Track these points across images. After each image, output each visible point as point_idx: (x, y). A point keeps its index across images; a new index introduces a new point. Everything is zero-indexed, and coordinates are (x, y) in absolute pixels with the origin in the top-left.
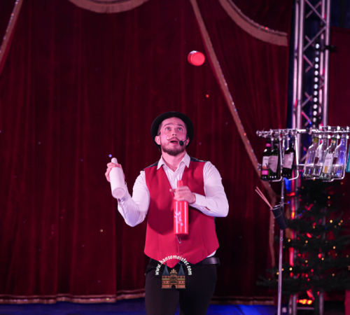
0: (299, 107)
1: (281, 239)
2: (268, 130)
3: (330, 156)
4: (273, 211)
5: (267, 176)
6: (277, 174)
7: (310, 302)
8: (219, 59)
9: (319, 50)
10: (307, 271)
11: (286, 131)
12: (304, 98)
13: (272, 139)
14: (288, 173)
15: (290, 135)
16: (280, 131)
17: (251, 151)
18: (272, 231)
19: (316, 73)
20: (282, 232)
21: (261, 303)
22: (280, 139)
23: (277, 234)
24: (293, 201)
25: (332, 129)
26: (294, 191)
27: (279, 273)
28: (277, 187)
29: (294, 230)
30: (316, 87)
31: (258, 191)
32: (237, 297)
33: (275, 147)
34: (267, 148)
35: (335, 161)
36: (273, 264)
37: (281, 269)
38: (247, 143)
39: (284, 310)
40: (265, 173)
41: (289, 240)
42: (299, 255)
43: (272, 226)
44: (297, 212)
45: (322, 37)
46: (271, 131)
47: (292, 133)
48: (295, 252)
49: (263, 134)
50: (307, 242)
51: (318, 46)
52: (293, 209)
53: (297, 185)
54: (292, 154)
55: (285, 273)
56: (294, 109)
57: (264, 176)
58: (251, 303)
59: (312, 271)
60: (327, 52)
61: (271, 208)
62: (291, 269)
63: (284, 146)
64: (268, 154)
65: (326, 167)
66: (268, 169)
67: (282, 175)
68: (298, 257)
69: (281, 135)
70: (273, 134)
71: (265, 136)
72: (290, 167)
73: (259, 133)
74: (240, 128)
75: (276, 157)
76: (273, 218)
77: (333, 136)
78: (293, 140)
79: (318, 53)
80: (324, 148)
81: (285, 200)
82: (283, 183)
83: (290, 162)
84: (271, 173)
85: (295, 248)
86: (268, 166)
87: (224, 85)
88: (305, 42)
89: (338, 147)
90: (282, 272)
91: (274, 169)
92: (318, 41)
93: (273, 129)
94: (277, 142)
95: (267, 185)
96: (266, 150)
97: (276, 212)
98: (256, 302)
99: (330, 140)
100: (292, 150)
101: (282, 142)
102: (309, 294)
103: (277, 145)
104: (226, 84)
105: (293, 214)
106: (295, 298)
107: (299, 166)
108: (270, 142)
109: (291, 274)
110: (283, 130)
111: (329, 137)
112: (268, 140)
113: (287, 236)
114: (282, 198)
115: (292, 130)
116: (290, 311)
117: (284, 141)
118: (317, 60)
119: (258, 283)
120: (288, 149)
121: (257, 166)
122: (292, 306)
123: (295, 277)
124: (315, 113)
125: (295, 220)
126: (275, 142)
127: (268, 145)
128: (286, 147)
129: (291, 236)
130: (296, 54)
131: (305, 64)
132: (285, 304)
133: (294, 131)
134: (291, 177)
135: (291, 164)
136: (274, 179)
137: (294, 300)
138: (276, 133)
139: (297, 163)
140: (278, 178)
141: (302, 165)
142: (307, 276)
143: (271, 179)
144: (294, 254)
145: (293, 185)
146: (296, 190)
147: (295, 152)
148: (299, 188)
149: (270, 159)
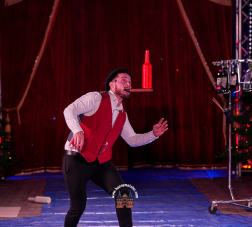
0: (240, 45)
1: (230, 130)
2: (220, 61)
4: (224, 112)
5: (220, 90)
6: (227, 89)
7: (249, 167)
8: (188, 16)
10: (247, 148)
11: (231, 61)
12: (243, 38)
13: (223, 67)
14: (233, 88)
15: (234, 64)
16: (228, 61)
17: (210, 74)
18: (224, 124)
19: (251, 22)
20: (230, 125)
21: (219, 168)
22: (228, 67)
23: (227, 126)
24: (237, 105)
26: (238, 98)
27: (230, 150)
28: (227, 96)
29: (238, 122)
30: (250, 31)
31: (214, 100)
32: (204, 165)
33: (225, 72)
34: (219, 72)
36: (226, 144)
37: (230, 148)
38: (207, 68)
39: (234, 172)
40: (219, 88)
41: (236, 129)
42: (242, 138)
43: (225, 120)
44: (240, 111)
46: (222, 62)
47: (236, 62)
48: (240, 136)
50: (247, 130)
51: (251, 5)
52: (237, 109)
53: (240, 94)
54: (236, 76)
55: (234, 150)
56: (237, 46)
57: (218, 90)
58: (213, 168)
59: (251, 147)
61: (223, 111)
62: (237, 147)
63: (230, 70)
64: (220, 76)
66: (221, 86)
67: (230, 89)
69: (229, 64)
70: (223, 63)
71: (218, 65)
72: (235, 84)
73: (214, 63)
74: (203, 59)
75: (226, 78)
76: (225, 117)
78: (236, 67)
81: (232, 105)
82: (230, 95)
83: (234, 81)
84: (223, 89)
85: (239, 134)
86: (220, 84)
87: (192, 32)
88: (243, 3)
90: (231, 149)
91: (224, 86)
92: (251, 2)
93: (223, 60)
94: (226, 68)
95: (221, 95)
96: (219, 74)
97: (226, 113)
98: (216, 168)
100: (236, 73)
101: (229, 68)
102: (249, 162)
103: (226, 70)
104: (193, 32)
105: (238, 113)
106: (240, 165)
107: (241, 84)
108: (221, 68)
109: (237, 150)
112: (220, 67)
113: (234, 126)
114: (230, 104)
115: (235, 60)
116: (237, 173)
117: (230, 68)
118: (251, 14)
119: (216, 156)
120: (233, 72)
121: (214, 83)
122: (238, 170)
123: (240, 152)
124: (250, 48)
125: (239, 116)
126: (224, 68)
127: (220, 71)
128: (232, 72)
129: (237, 126)
130: (237, 11)
131: (243, 17)
132: (234, 168)
133: (237, 61)
134: (235, 90)
135: (235, 82)
136: (225, 92)
137: (239, 166)
138: (225, 62)
139: (239, 81)
140: (227, 91)
141: (242, 82)
142: (247, 151)
143: (223, 92)
144: (239, 137)
145: (237, 94)
146: (240, 97)
147: (237, 74)
148: (241, 96)
149: (221, 80)
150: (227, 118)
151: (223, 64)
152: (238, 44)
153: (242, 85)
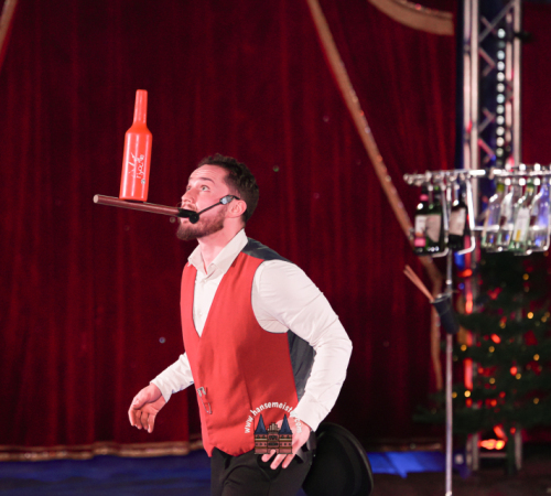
0: (475, 134)
1: (449, 350)
2: (423, 172)
3: (525, 214)
4: (435, 304)
5: (423, 248)
6: (441, 244)
7: (500, 445)
9: (505, 39)
10: (493, 397)
11: (452, 175)
12: (482, 117)
13: (431, 188)
14: (458, 242)
15: (458, 180)
16: (442, 174)
17: (398, 206)
18: (436, 335)
19: (501, 77)
20: (449, 338)
21: (423, 449)
22: (443, 188)
23: (443, 338)
24: (468, 284)
25: (527, 170)
26: (470, 268)
28: (441, 263)
29: (471, 330)
30: (500, 99)
31: (410, 273)
32: (384, 441)
33: (435, 201)
34: (423, 202)
35: (533, 221)
36: (439, 385)
37: (450, 396)
38: (392, 192)
39: (459, 459)
40: (420, 242)
41: (464, 348)
42: (481, 371)
43: (436, 325)
44: (476, 302)
45: (509, 19)
46: (429, 175)
47: (463, 177)
48: (475, 365)
49: (415, 180)
50: (492, 350)
51: (501, 33)
52: (469, 297)
53: (476, 258)
54: (462, 211)
55: (459, 402)
56: (466, 137)
57: (419, 247)
59: (502, 395)
60: (517, 43)
61: (432, 301)
62: (468, 394)
63: (449, 197)
64: (424, 212)
65: (519, 232)
66: (425, 236)
67: (448, 245)
68: (479, 374)
69: (445, 180)
70: (432, 179)
71: (419, 183)
72: (460, 232)
73: (409, 179)
74: (381, 169)
75: (436, 218)
76: (436, 315)
77: (529, 181)
78: (463, 188)
79: (501, 44)
80: (515, 199)
81: (455, 286)
82: (449, 259)
83: (459, 225)
84: (431, 244)
85: (473, 359)
86: (425, 232)
88: (482, 28)
89: (537, 197)
90: (454, 400)
91: (434, 236)
92: (503, 25)
93: (431, 170)
94: (438, 192)
95: (427, 261)
96: (420, 206)
97: (439, 306)
98: (414, 446)
99: (524, 187)
100: (463, 205)
101: (446, 191)
102: (499, 431)
103: (438, 197)
105: (469, 307)
106: (475, 439)
107: (475, 231)
108: (426, 192)
109: (469, 402)
110: (448, 173)
111: (522, 182)
112: (423, 189)
113: (460, 340)
114: (449, 282)
115: (462, 172)
116: (469, 460)
117: (449, 191)
118: (501, 55)
119: (415, 418)
120: (456, 203)
121: (408, 229)
122: (471, 453)
123: (476, 407)
124: (500, 142)
125: (473, 316)
126: (435, 193)
127: (424, 197)
128: (453, 200)
129: (467, 340)
130: (466, 48)
131: (482, 64)
132: (459, 448)
133: (466, 174)
134: (462, 248)
135: (462, 227)
136: (435, 252)
137: (474, 443)
138: (437, 177)
139: (472, 226)
140: (442, 250)
141: (479, 228)
142: (494, 403)
143: (431, 253)
144: (473, 370)
145: (468, 258)
146: (474, 266)
147: (466, 208)
148: (478, 264)
149: (427, 221)
150: (442, 320)
151: (432, 181)
152: (470, 132)
153: (478, 235)
